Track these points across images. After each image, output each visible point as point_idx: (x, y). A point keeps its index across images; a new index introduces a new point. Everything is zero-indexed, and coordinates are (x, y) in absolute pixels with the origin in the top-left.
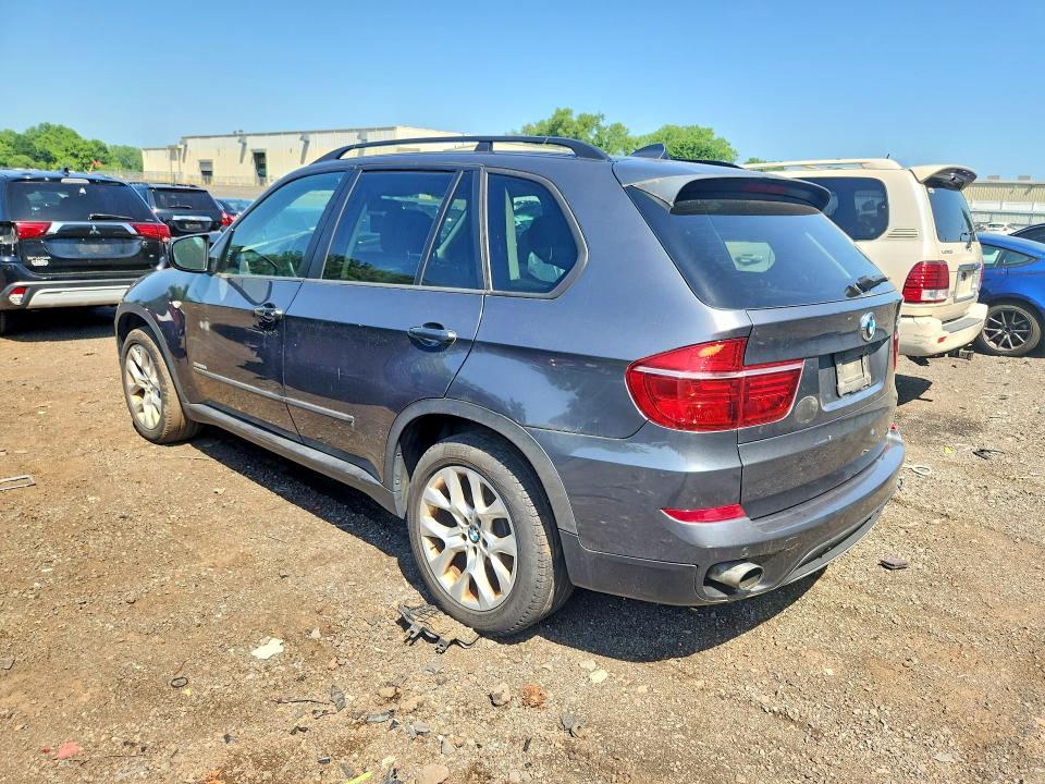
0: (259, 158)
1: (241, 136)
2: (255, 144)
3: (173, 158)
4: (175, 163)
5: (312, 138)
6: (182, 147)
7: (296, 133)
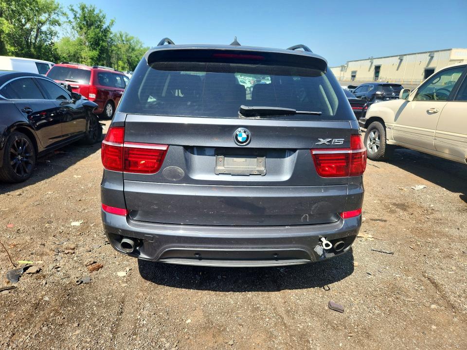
0: (378, 69)
1: (371, 59)
2: (376, 62)
3: (342, 70)
4: (342, 72)
5: (405, 58)
6: (346, 66)
7: (397, 56)
